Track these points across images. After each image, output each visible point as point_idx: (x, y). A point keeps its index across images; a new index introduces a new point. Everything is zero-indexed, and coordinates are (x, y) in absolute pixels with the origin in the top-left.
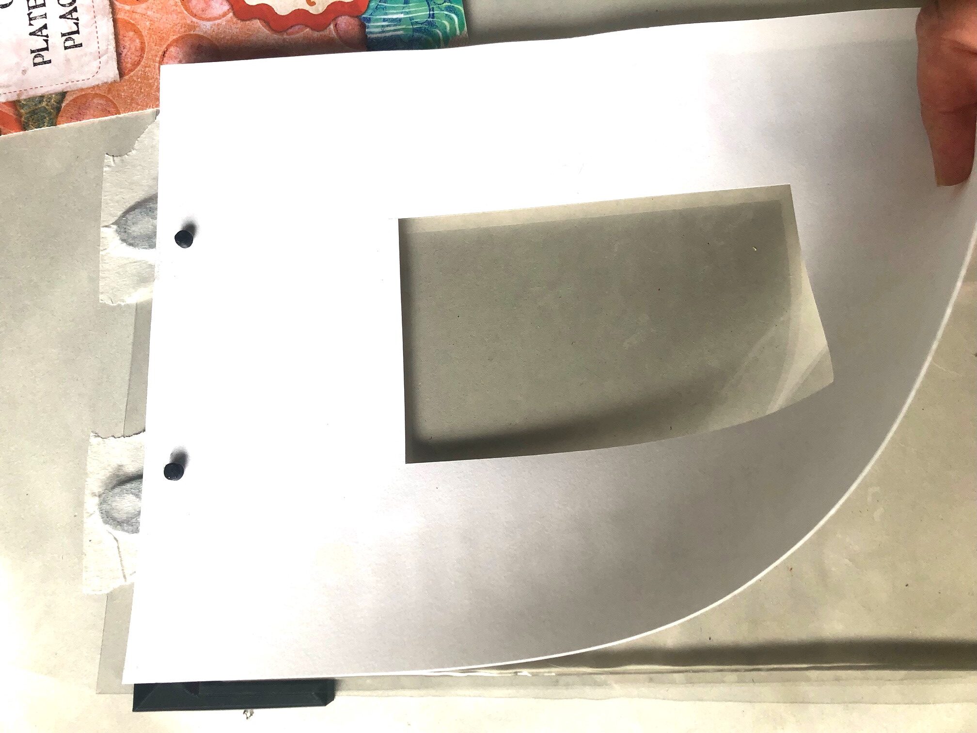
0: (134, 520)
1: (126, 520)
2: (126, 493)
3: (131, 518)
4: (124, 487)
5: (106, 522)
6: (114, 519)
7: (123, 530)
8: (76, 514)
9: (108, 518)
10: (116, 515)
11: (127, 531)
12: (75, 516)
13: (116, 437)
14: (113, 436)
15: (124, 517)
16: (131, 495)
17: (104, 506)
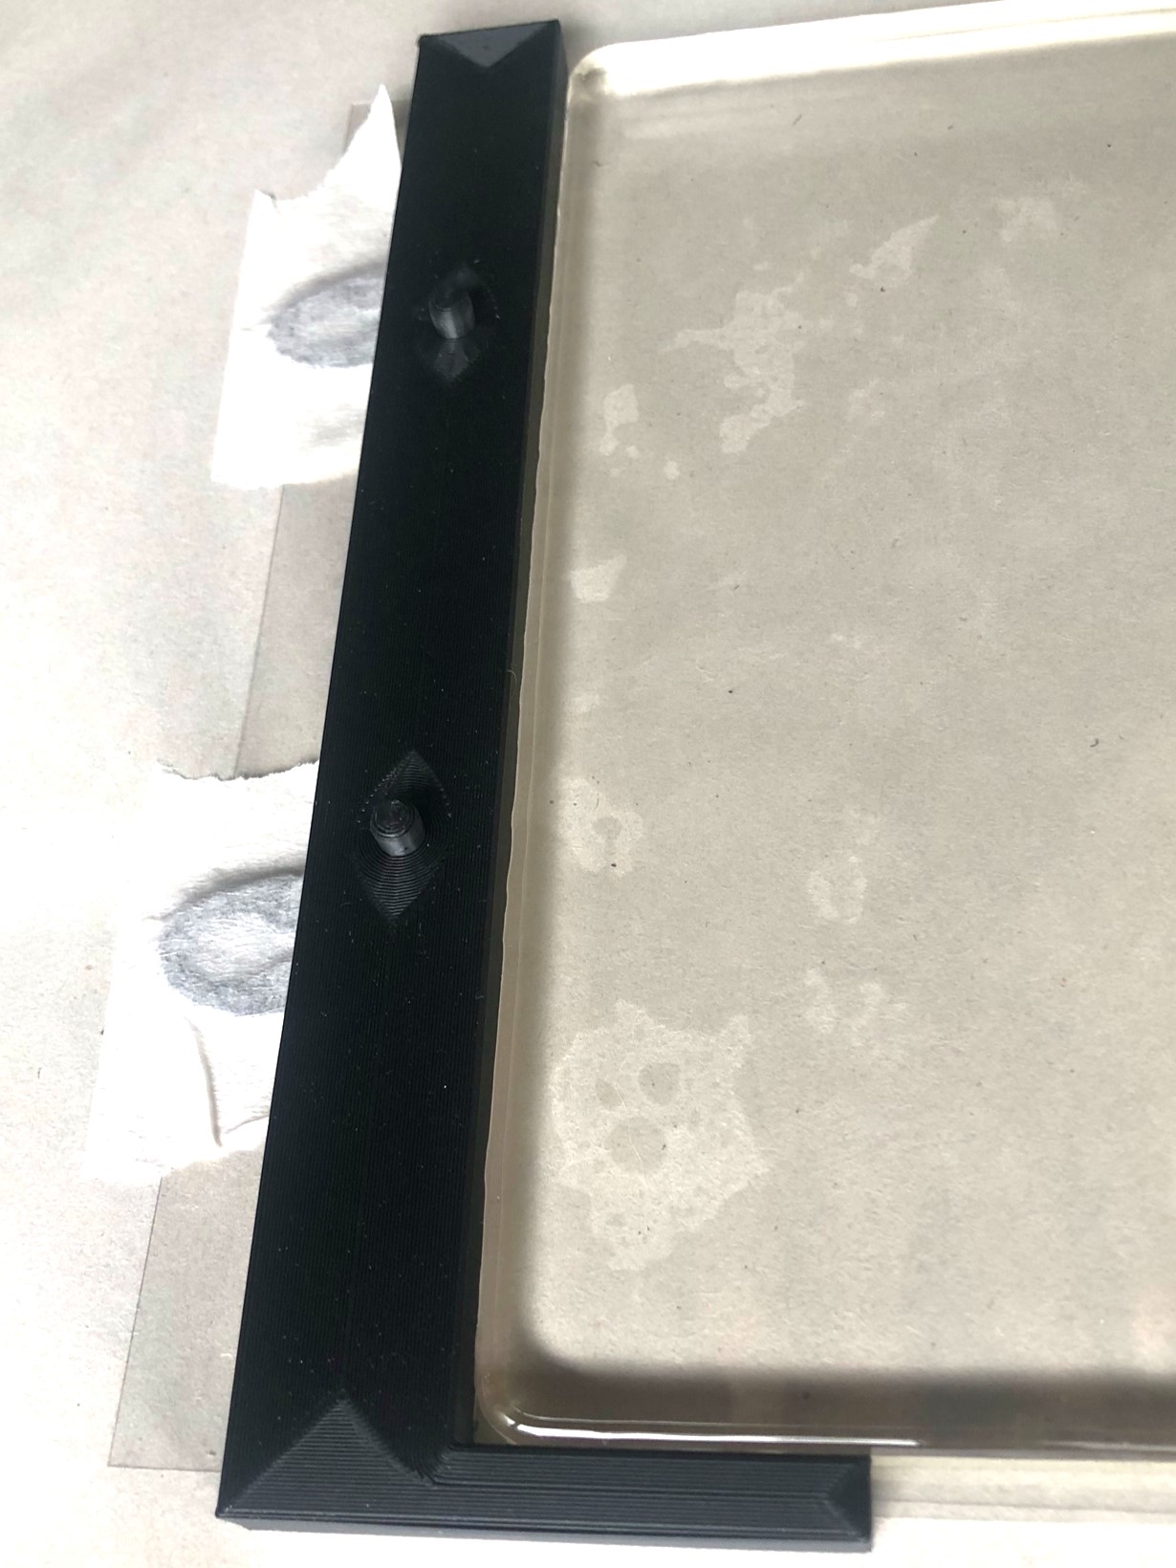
0: (257, 980)
1: (234, 979)
2: (242, 910)
3: (251, 973)
4: (237, 894)
5: (176, 983)
6: (201, 977)
7: (223, 1004)
8: (92, 962)
9: (183, 971)
10: (209, 967)
11: (235, 1009)
12: (89, 968)
13: (222, 777)
14: (216, 775)
15: (228, 970)
16: (254, 915)
17: (179, 944)
